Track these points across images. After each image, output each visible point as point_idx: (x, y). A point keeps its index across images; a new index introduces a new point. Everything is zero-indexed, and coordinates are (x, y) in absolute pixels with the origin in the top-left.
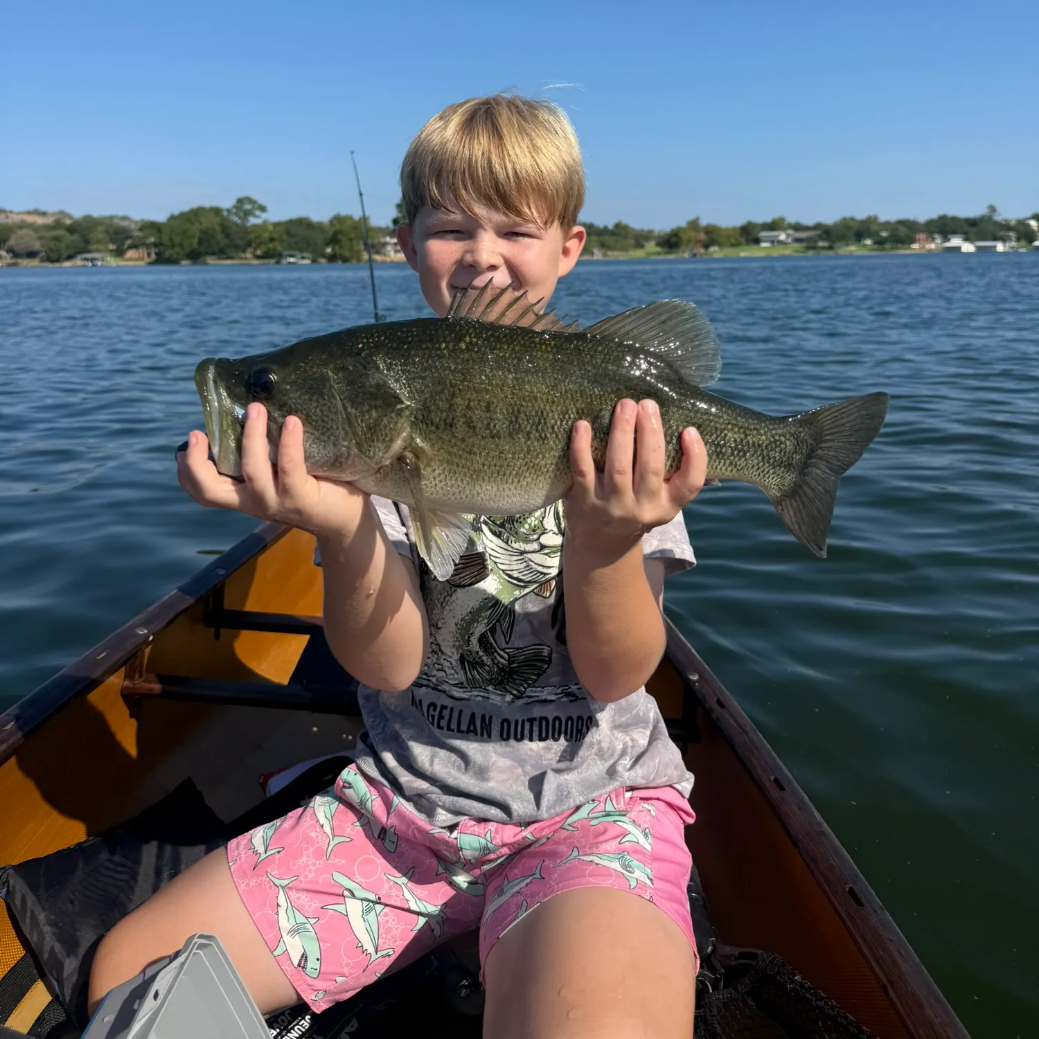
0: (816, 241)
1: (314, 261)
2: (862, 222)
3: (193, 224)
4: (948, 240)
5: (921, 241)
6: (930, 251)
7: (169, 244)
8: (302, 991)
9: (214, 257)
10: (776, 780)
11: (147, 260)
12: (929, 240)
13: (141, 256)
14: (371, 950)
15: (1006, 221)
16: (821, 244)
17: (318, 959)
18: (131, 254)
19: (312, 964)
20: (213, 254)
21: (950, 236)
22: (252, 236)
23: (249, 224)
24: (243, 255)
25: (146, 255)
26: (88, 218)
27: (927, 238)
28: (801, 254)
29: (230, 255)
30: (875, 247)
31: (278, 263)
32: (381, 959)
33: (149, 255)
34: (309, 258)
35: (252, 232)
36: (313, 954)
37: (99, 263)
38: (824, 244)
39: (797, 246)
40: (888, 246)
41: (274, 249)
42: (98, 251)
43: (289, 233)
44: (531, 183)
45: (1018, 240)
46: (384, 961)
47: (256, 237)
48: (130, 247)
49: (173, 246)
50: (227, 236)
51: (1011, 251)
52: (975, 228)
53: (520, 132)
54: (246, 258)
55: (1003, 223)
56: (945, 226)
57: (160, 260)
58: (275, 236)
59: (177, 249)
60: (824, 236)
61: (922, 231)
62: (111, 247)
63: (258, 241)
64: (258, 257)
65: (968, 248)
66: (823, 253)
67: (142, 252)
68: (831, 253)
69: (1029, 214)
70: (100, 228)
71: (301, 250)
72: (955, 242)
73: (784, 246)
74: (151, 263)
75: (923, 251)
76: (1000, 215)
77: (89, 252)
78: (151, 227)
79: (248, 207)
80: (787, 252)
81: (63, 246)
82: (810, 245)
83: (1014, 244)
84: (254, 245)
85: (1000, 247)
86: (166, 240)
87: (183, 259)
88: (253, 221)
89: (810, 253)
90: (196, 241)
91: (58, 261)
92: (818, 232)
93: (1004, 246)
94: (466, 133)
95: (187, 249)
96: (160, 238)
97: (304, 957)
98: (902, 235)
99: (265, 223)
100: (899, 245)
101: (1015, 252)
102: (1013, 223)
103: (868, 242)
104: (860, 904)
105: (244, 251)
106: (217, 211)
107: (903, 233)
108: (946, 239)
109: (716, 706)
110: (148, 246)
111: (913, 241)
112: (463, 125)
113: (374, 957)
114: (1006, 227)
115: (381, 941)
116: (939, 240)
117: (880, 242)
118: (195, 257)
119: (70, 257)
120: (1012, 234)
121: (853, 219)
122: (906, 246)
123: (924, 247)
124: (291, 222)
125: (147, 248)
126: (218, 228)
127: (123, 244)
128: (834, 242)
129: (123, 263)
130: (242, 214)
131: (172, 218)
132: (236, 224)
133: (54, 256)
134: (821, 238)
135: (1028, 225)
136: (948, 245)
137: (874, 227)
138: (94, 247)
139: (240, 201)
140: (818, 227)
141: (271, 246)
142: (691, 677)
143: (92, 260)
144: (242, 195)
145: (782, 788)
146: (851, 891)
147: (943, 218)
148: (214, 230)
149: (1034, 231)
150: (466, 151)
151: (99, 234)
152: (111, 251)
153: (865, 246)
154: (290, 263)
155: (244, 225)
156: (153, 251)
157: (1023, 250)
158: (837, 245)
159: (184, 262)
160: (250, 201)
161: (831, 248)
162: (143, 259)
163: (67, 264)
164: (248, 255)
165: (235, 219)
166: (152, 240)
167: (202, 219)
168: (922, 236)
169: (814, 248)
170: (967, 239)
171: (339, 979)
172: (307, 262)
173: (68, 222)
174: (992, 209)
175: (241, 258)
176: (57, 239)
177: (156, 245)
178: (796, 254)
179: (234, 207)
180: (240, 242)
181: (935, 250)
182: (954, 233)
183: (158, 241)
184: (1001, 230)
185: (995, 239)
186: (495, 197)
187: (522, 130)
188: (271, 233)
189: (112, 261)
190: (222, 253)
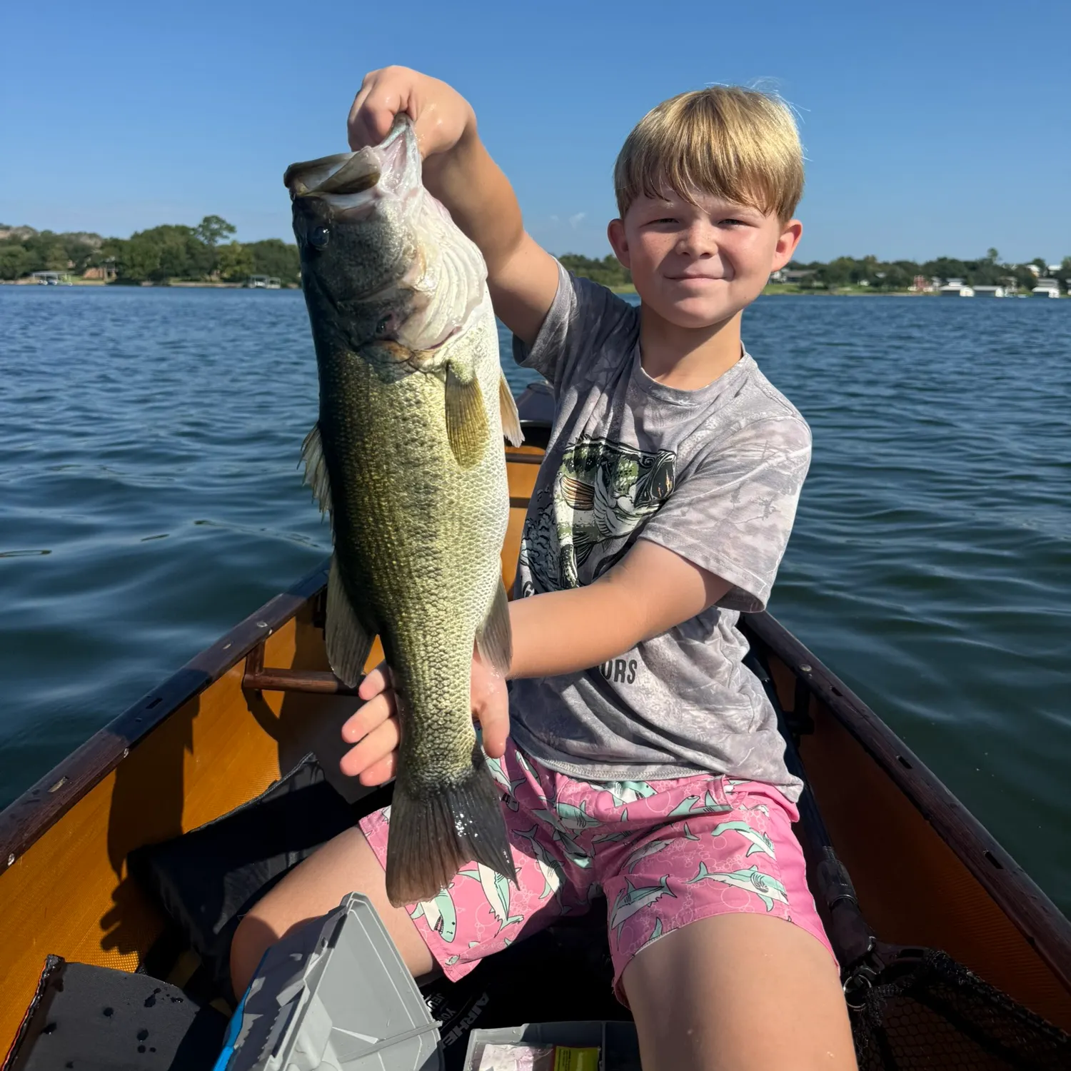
0: (811, 281)
1: (284, 286)
2: (859, 262)
3: (156, 243)
4: (947, 284)
5: (919, 284)
6: (927, 294)
7: (129, 263)
8: (438, 955)
9: (177, 279)
10: (901, 759)
11: (107, 280)
12: (927, 283)
13: (101, 276)
14: (503, 916)
15: (1006, 265)
16: (816, 284)
17: (453, 923)
18: (91, 273)
19: (448, 927)
20: (177, 275)
21: (949, 280)
22: (218, 258)
23: (217, 245)
24: (208, 278)
25: (106, 275)
26: (47, 235)
27: (925, 281)
28: (796, 294)
29: (194, 277)
30: (871, 288)
31: (245, 286)
32: (511, 925)
33: (109, 274)
34: (278, 283)
35: (218, 253)
36: (449, 919)
37: (56, 282)
38: (820, 284)
39: (791, 285)
40: (884, 288)
41: (241, 272)
42: (55, 269)
43: (258, 256)
44: (752, 168)
45: (1018, 285)
46: (514, 927)
47: (222, 259)
48: (89, 266)
49: (133, 266)
50: (193, 256)
51: (1011, 296)
52: (975, 272)
53: (744, 119)
54: (211, 281)
55: (1004, 267)
56: (944, 269)
57: (122, 280)
58: (242, 258)
59: (138, 269)
60: (819, 275)
61: (918, 273)
62: (71, 264)
63: (224, 263)
64: (225, 280)
65: (967, 292)
66: (817, 293)
67: (102, 271)
68: (825, 293)
69: (1031, 259)
70: (58, 245)
71: (270, 274)
72: (954, 285)
73: (779, 285)
74: (110, 284)
75: (921, 294)
76: (1001, 259)
77: (47, 270)
78: (115, 244)
79: (215, 226)
80: (781, 291)
81: (18, 263)
82: (805, 285)
83: (1014, 289)
84: (219, 267)
85: (999, 292)
86: (126, 258)
87: (144, 280)
88: (220, 242)
89: (804, 292)
90: (158, 261)
91: (12, 278)
92: (813, 272)
93: (1004, 292)
94: (684, 120)
95: (149, 269)
96: (120, 257)
97: (441, 920)
98: (900, 277)
99: (234, 244)
100: (896, 288)
101: (1014, 298)
102: (1014, 268)
103: (865, 283)
104: (999, 866)
105: (210, 274)
106: (183, 230)
107: (901, 274)
108: (945, 282)
109: (832, 695)
110: (109, 265)
111: (910, 283)
112: (682, 113)
113: (505, 923)
114: (1007, 271)
115: (512, 908)
116: (937, 284)
117: (876, 284)
118: (158, 278)
119: (26, 275)
120: (1012, 279)
121: (850, 259)
122: (902, 289)
123: (921, 290)
124: (262, 243)
125: (108, 267)
126: (183, 248)
127: (82, 262)
128: (829, 282)
129: (81, 283)
130: (208, 234)
131: (136, 236)
132: (202, 244)
133: (8, 274)
134: (816, 278)
135: (1029, 270)
136: (946, 288)
137: (870, 268)
138: (49, 265)
139: (207, 220)
140: (814, 266)
141: (237, 268)
142: (804, 669)
143: (49, 278)
144: (209, 214)
145: (908, 766)
146: (988, 855)
147: (942, 260)
148: (178, 249)
149: (1034, 276)
150: (685, 137)
151: (57, 251)
152: (70, 269)
153: (860, 287)
154: (258, 287)
155: (211, 245)
156: (113, 271)
157: (1023, 296)
158: (831, 286)
159: (145, 284)
160: (218, 220)
161: (826, 288)
162: (103, 279)
163: (22, 282)
164: (214, 278)
165: (202, 238)
166: (113, 259)
167: (167, 238)
168: (919, 278)
169: (809, 288)
170: (965, 284)
171: (473, 944)
172: (276, 286)
173: (26, 237)
174: (994, 253)
175: (206, 281)
176: (12, 255)
177: (116, 264)
178: (789, 293)
179: (200, 226)
180: (205, 264)
181: (932, 293)
182: (953, 276)
183: (118, 260)
184: (1002, 275)
185: (995, 284)
186: (713, 181)
187: (746, 118)
188: (239, 254)
189: (70, 280)
190: (186, 274)
